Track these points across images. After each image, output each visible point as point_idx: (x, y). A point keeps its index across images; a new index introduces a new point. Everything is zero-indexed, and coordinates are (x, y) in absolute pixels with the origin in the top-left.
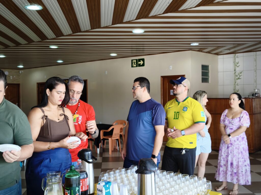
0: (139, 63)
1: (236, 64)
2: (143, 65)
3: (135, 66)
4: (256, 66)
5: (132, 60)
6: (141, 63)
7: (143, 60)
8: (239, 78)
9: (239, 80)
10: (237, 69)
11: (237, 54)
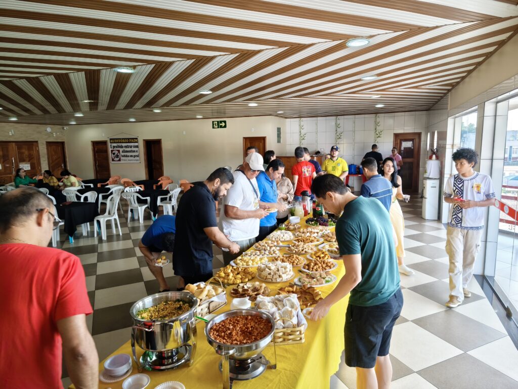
0: (221, 124)
1: (301, 127)
2: (225, 126)
3: (216, 127)
4: (317, 129)
5: (213, 122)
6: (223, 124)
7: (225, 122)
8: (303, 139)
9: (303, 140)
10: (302, 131)
11: (302, 119)
